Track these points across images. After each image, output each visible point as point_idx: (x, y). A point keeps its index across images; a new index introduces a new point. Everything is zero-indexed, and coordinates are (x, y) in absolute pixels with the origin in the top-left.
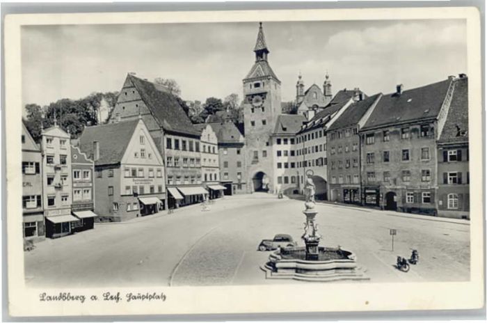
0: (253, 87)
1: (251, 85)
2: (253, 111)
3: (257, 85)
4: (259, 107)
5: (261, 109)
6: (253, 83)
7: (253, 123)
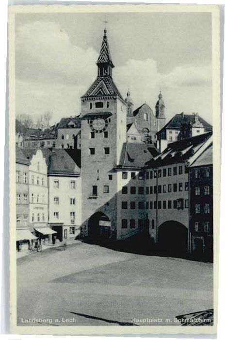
0: (94, 106)
1: (91, 104)
2: (93, 136)
3: (99, 105)
4: (101, 131)
5: (103, 134)
6: (94, 102)
7: (93, 151)
